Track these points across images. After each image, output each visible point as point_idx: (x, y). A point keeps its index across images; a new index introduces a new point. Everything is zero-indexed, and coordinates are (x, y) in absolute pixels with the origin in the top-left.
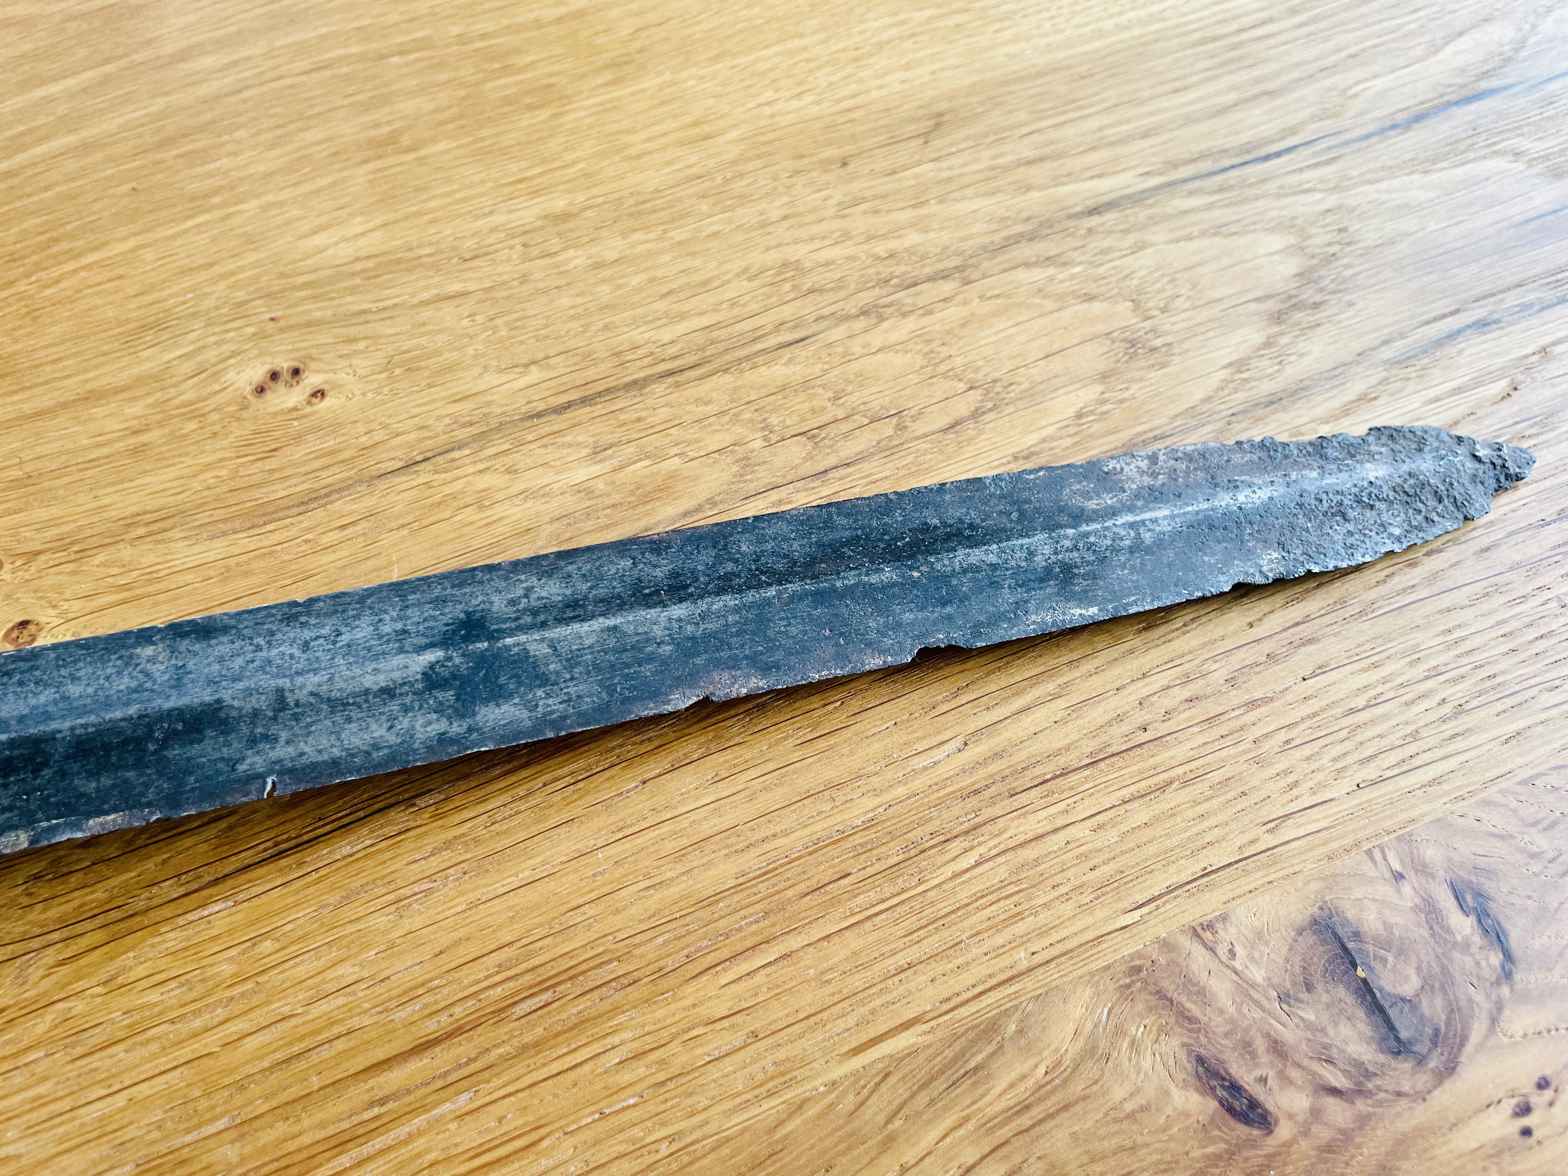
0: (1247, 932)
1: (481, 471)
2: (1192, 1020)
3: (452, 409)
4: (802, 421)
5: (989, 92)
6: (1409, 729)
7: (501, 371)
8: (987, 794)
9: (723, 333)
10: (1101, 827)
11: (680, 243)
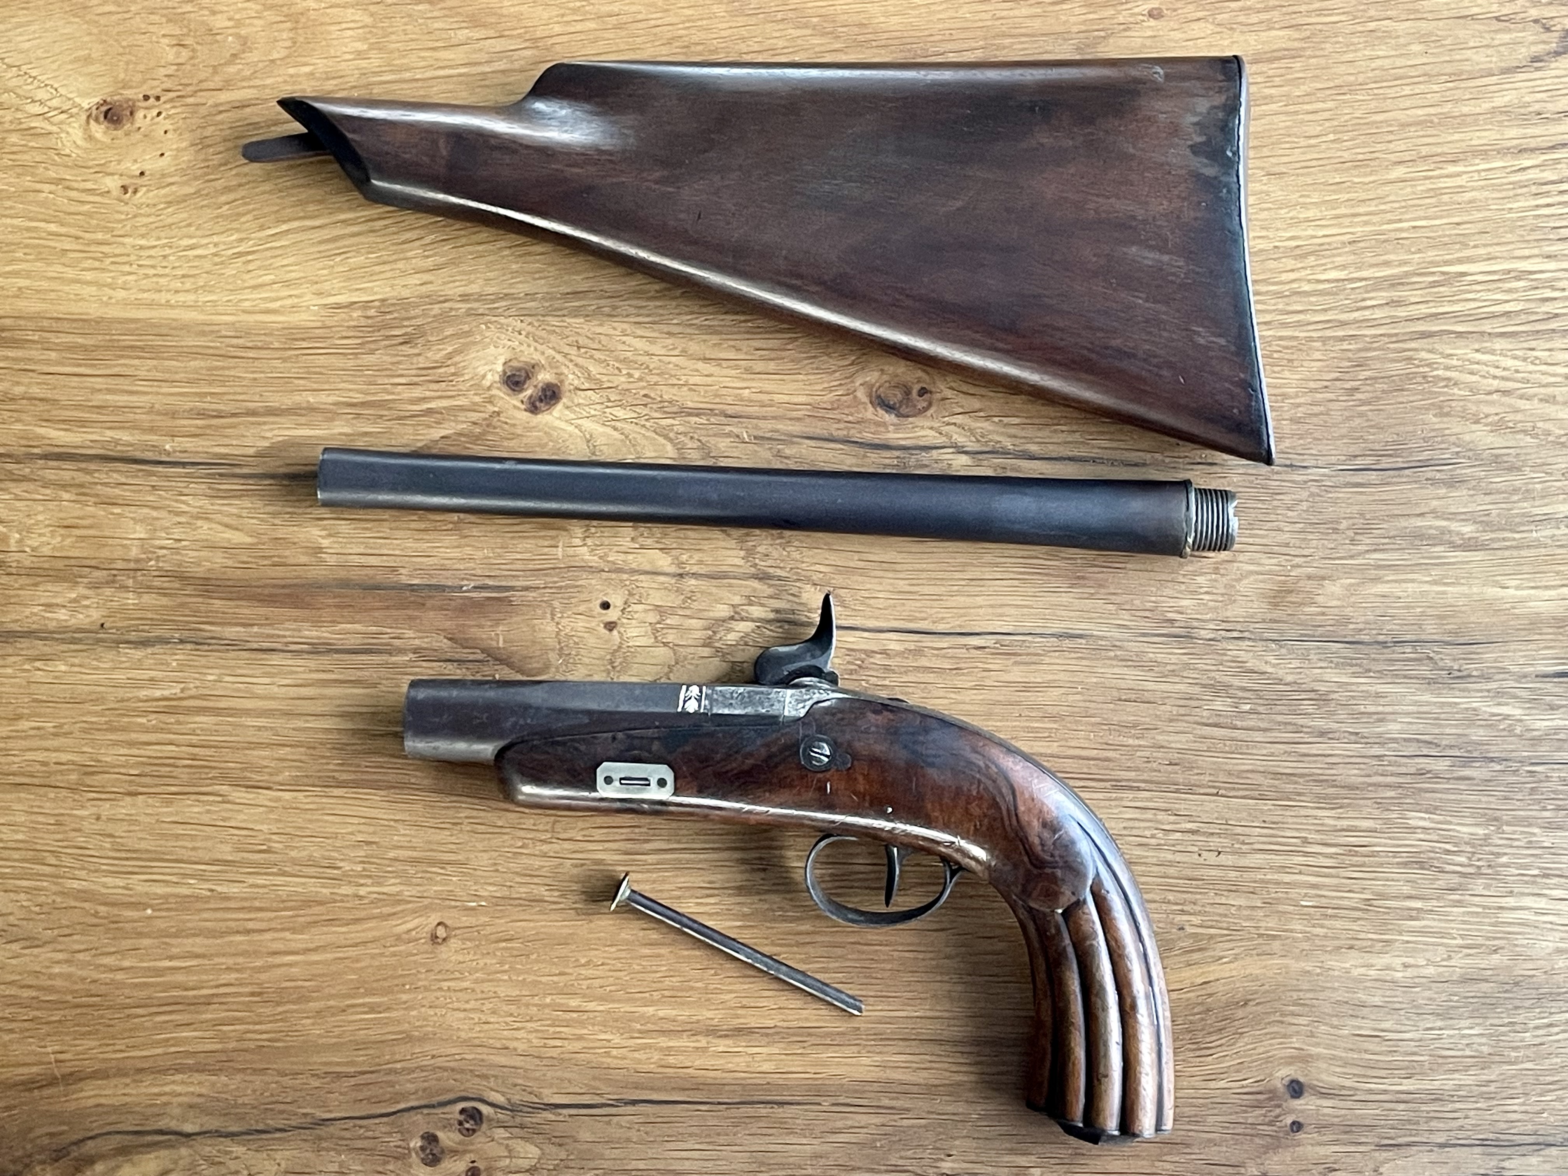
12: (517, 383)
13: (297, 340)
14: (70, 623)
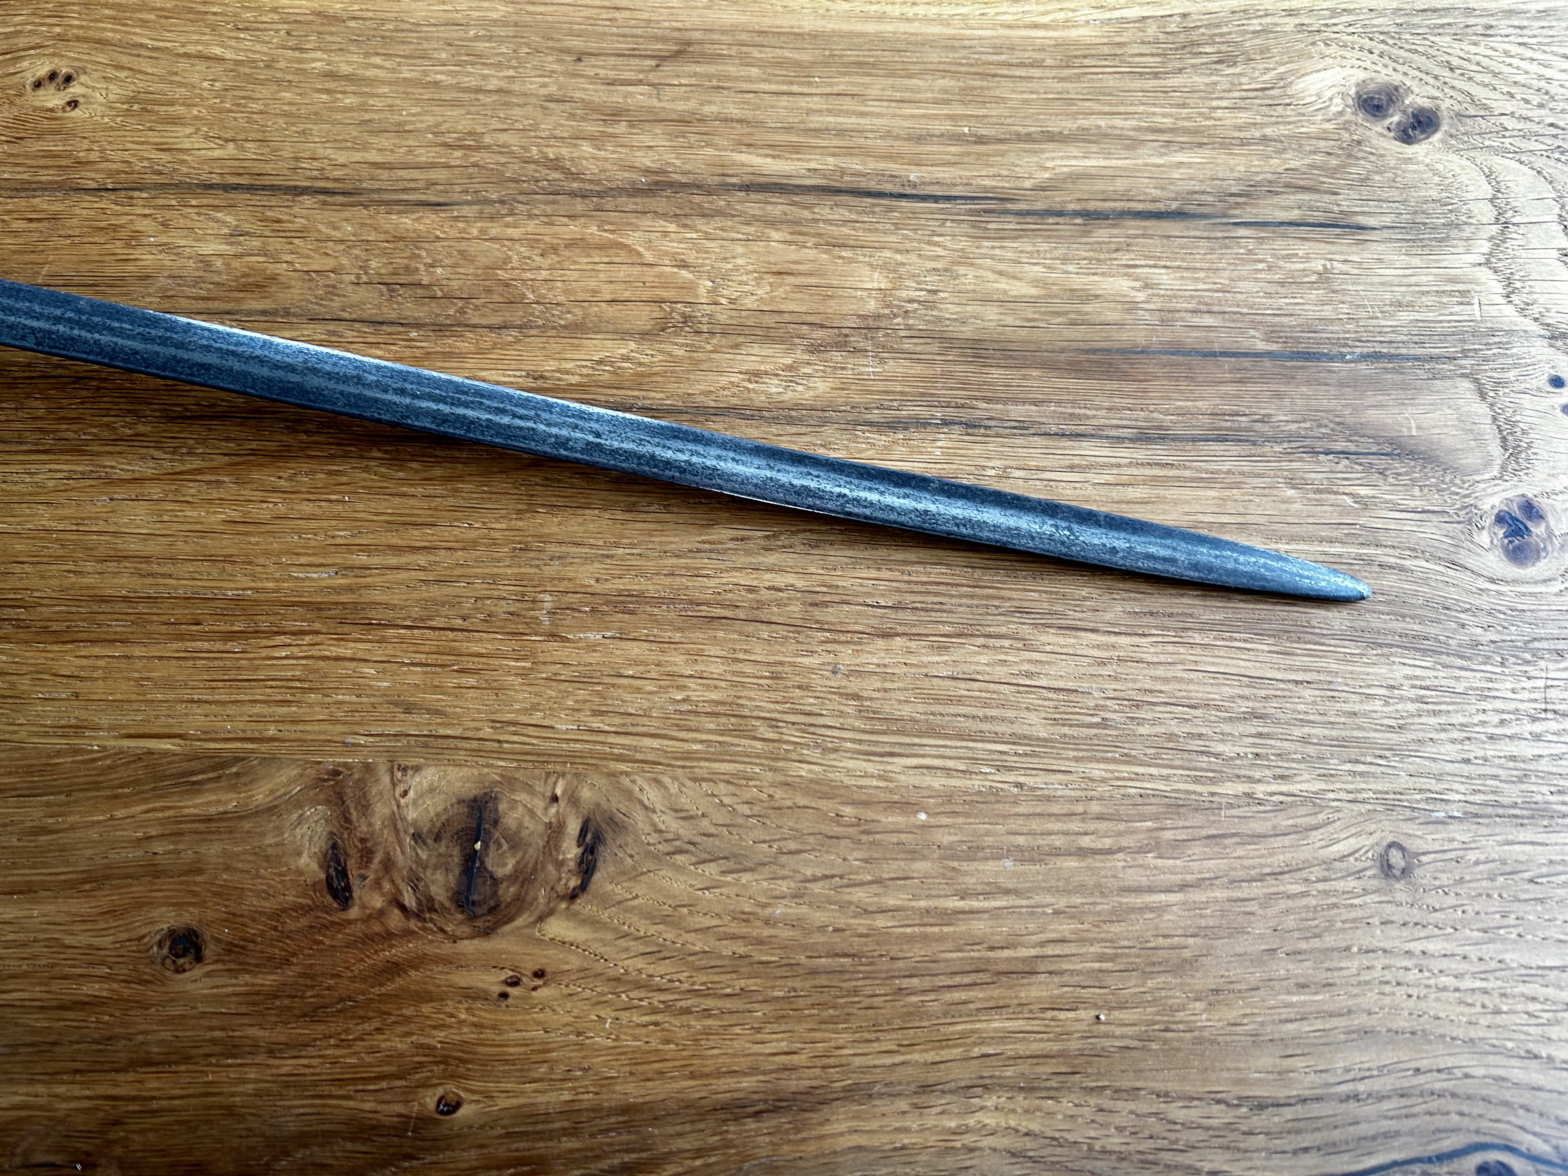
0: (425, 785)
1: (145, 216)
2: (348, 820)
3: (155, 155)
4: (394, 274)
5: (744, 37)
6: (646, 705)
7: (207, 138)
8: (326, 614)
9: (385, 174)
10: (384, 671)
11: (405, 79)
12: (1378, 107)
13: (1076, 57)
14: (785, 397)
